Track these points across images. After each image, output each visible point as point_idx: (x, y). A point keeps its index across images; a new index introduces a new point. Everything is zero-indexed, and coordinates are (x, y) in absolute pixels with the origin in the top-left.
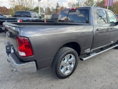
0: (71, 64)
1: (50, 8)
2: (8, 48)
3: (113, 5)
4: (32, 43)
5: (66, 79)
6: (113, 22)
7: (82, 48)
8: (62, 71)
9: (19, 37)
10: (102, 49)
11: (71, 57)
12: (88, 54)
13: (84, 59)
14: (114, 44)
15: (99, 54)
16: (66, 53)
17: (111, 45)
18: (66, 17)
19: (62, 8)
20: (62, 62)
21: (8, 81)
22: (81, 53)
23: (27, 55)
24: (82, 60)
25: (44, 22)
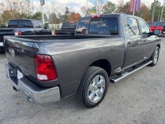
0: (99, 88)
1: (57, 14)
2: (12, 72)
3: (140, 11)
4: (56, 63)
5: (95, 109)
6: (145, 33)
7: (112, 67)
8: (90, 97)
9: (38, 55)
10: (134, 67)
11: (100, 79)
12: (119, 75)
13: (115, 81)
14: (148, 60)
15: (131, 74)
16: (94, 73)
17: (144, 62)
18: (84, 28)
19: (73, 14)
20: (90, 85)
21: (15, 117)
22: (112, 73)
23: (49, 79)
24: (113, 82)
25: (51, 34)
